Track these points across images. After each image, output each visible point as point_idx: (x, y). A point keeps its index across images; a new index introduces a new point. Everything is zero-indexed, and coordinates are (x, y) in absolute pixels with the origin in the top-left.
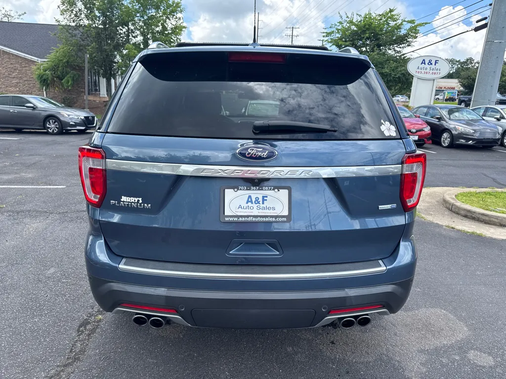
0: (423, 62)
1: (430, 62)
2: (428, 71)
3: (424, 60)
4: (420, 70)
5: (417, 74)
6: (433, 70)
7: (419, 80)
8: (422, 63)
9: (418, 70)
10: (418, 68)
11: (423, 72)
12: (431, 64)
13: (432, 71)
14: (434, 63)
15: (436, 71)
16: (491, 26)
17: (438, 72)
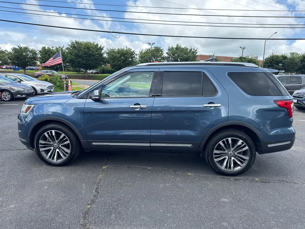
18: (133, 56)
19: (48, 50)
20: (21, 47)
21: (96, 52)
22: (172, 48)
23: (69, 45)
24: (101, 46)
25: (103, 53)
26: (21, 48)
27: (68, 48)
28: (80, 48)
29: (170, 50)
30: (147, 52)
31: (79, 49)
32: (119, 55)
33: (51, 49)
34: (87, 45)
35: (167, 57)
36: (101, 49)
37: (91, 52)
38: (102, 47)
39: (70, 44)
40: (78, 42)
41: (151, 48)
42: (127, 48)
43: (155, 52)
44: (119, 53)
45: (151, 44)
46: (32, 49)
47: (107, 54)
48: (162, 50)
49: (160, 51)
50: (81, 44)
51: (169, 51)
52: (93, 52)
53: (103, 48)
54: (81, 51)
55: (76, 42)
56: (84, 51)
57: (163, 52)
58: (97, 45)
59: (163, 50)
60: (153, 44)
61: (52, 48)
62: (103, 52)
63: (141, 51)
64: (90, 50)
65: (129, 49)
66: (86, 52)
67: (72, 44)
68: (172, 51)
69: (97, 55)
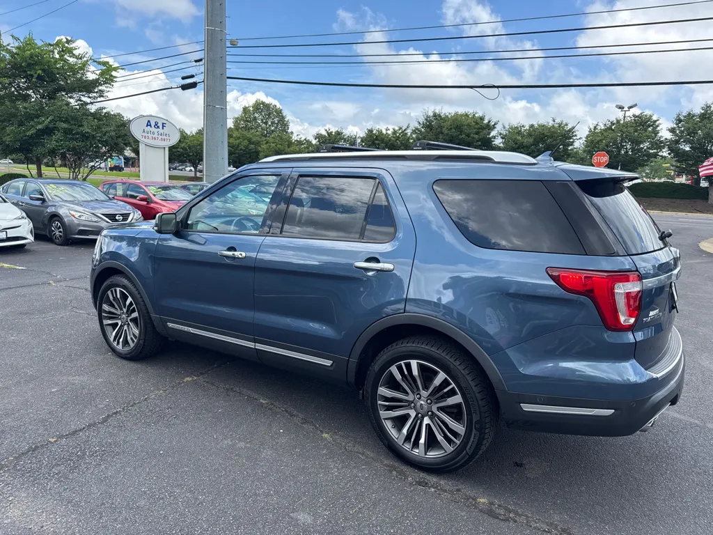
0: (149, 124)
1: (156, 125)
2: (156, 136)
3: (149, 121)
4: (146, 135)
5: (143, 139)
6: (161, 134)
7: (148, 147)
8: (147, 125)
9: (144, 134)
10: (144, 131)
11: (150, 137)
12: (158, 127)
13: (161, 137)
14: (161, 127)
15: (165, 137)
16: (209, 88)
17: (167, 138)
18: (572, 140)
19: (377, 137)
20: (332, 132)
21: (476, 136)
22: (690, 114)
23: (419, 123)
24: (489, 122)
25: (494, 137)
26: (330, 134)
27: (417, 129)
28: (441, 127)
29: (680, 121)
30: (610, 128)
31: (439, 130)
32: (531, 140)
33: (384, 132)
34: (456, 119)
35: (671, 141)
36: (490, 127)
37: (463, 136)
38: (493, 124)
39: (422, 120)
40: (440, 116)
41: (625, 117)
42: (554, 121)
43: (632, 130)
44: (531, 136)
45: (626, 109)
46: (348, 134)
47: (502, 138)
48: (655, 121)
49: (649, 126)
50: (445, 119)
51: (677, 124)
52: (468, 136)
53: (495, 124)
54: (442, 133)
55: (435, 115)
56: (447, 134)
57: (658, 128)
58: (482, 119)
59: (658, 122)
60: (630, 108)
61: (386, 130)
62: (493, 133)
63: (592, 127)
64: (461, 132)
65: (560, 125)
66: (453, 137)
67: (426, 119)
68: (687, 123)
69: (478, 141)
